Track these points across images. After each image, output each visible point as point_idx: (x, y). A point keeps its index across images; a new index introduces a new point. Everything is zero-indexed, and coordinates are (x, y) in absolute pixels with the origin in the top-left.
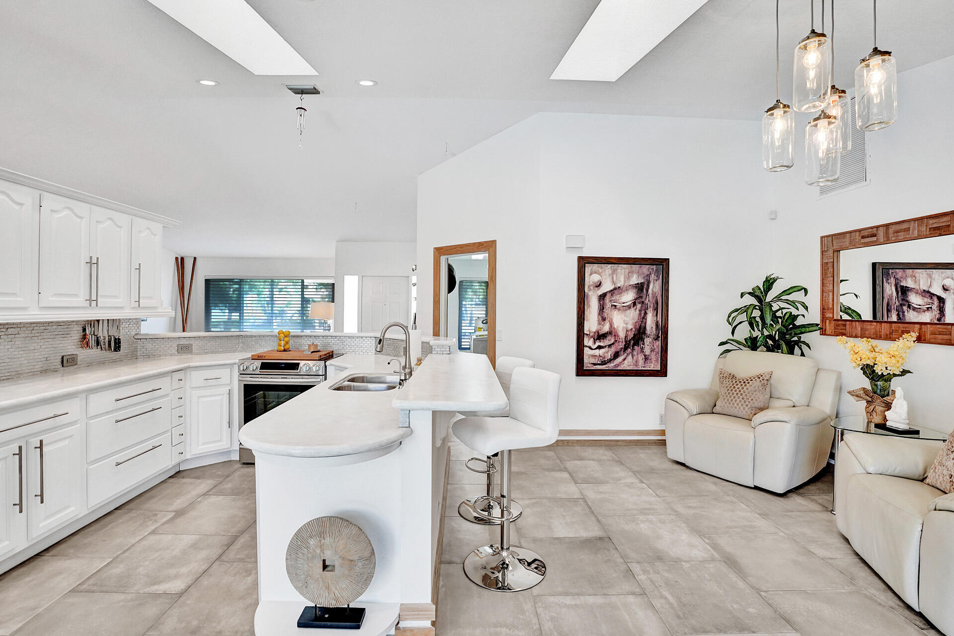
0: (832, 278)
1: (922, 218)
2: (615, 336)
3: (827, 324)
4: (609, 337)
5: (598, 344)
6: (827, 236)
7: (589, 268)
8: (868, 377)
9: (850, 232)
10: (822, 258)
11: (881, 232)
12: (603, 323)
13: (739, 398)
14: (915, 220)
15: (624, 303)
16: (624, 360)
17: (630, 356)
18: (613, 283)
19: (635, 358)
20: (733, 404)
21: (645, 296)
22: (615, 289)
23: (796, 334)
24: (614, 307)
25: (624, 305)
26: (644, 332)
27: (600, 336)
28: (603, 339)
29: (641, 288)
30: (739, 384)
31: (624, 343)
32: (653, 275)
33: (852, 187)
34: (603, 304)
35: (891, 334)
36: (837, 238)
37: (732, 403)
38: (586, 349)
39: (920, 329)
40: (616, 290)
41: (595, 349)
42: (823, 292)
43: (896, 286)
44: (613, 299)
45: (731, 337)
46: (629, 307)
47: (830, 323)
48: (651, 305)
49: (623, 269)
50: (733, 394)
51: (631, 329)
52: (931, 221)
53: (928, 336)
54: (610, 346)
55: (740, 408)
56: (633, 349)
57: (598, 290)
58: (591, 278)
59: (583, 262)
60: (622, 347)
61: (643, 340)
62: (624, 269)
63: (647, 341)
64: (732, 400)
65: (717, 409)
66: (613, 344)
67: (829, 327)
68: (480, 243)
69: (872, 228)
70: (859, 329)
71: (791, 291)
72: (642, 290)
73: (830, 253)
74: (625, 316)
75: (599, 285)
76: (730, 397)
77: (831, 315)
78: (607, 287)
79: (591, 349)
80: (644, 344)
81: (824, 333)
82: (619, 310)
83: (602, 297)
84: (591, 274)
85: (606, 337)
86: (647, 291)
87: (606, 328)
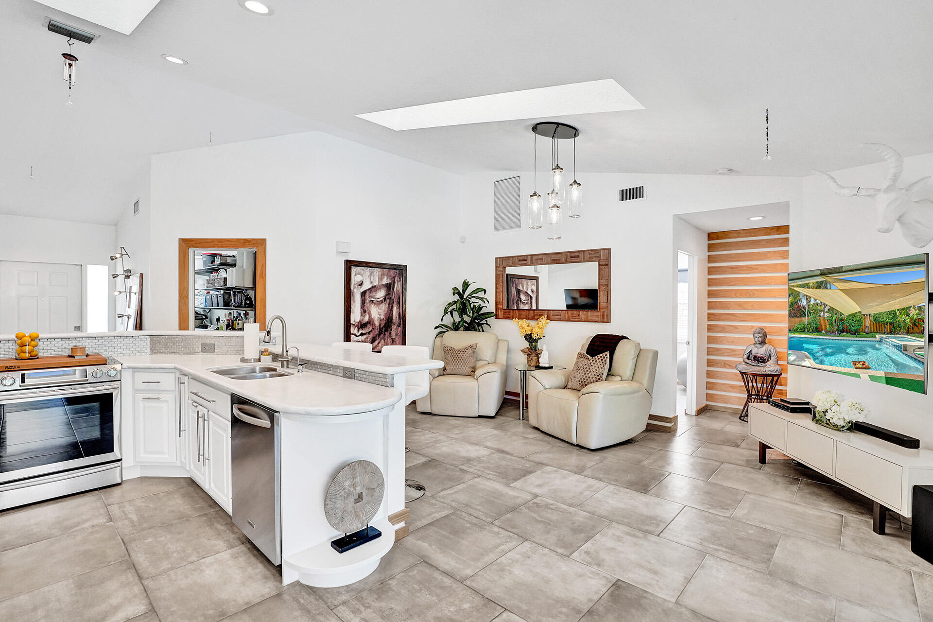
0: (502, 284)
1: (549, 254)
2: (372, 325)
3: (499, 312)
4: (368, 326)
5: (361, 331)
6: (499, 258)
7: (354, 270)
8: (528, 341)
9: (513, 257)
10: (496, 271)
11: (529, 259)
12: (364, 315)
13: (461, 362)
14: (545, 254)
15: (378, 299)
16: (379, 343)
17: (383, 340)
18: (371, 282)
19: (386, 341)
20: (459, 366)
21: (392, 293)
22: (372, 287)
23: (483, 319)
24: (371, 302)
25: (378, 300)
26: (391, 322)
27: (362, 326)
28: (365, 327)
29: (389, 287)
30: (460, 353)
31: (378, 330)
32: (397, 277)
33: (512, 230)
34: (364, 299)
35: (534, 316)
36: (506, 260)
37: (457, 366)
38: (352, 336)
39: (548, 313)
40: (373, 289)
41: (359, 336)
42: (496, 292)
43: (516, 288)
44: (371, 295)
45: (441, 323)
46: (382, 302)
47: (501, 311)
48: (395, 300)
49: (377, 272)
50: (457, 360)
51: (383, 319)
52: (553, 256)
53: (551, 317)
54: (369, 333)
55: (463, 369)
56: (385, 335)
57: (361, 288)
58: (355, 279)
59: (349, 265)
60: (377, 333)
61: (391, 327)
62: (379, 272)
63: (394, 327)
64: (457, 364)
65: (448, 371)
66: (371, 331)
67: (500, 314)
68: (246, 240)
69: (524, 256)
70: (517, 314)
71: (477, 291)
72: (390, 289)
73: (501, 268)
74: (379, 309)
75: (361, 284)
76: (456, 362)
77: (502, 307)
78: (367, 286)
79: (356, 336)
80: (391, 330)
81: (497, 317)
82: (375, 304)
83: (363, 294)
84: (356, 275)
85: (366, 326)
86: (393, 289)
87: (366, 319)
